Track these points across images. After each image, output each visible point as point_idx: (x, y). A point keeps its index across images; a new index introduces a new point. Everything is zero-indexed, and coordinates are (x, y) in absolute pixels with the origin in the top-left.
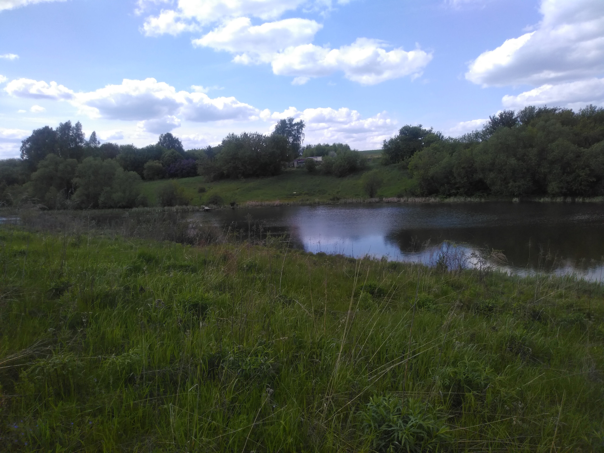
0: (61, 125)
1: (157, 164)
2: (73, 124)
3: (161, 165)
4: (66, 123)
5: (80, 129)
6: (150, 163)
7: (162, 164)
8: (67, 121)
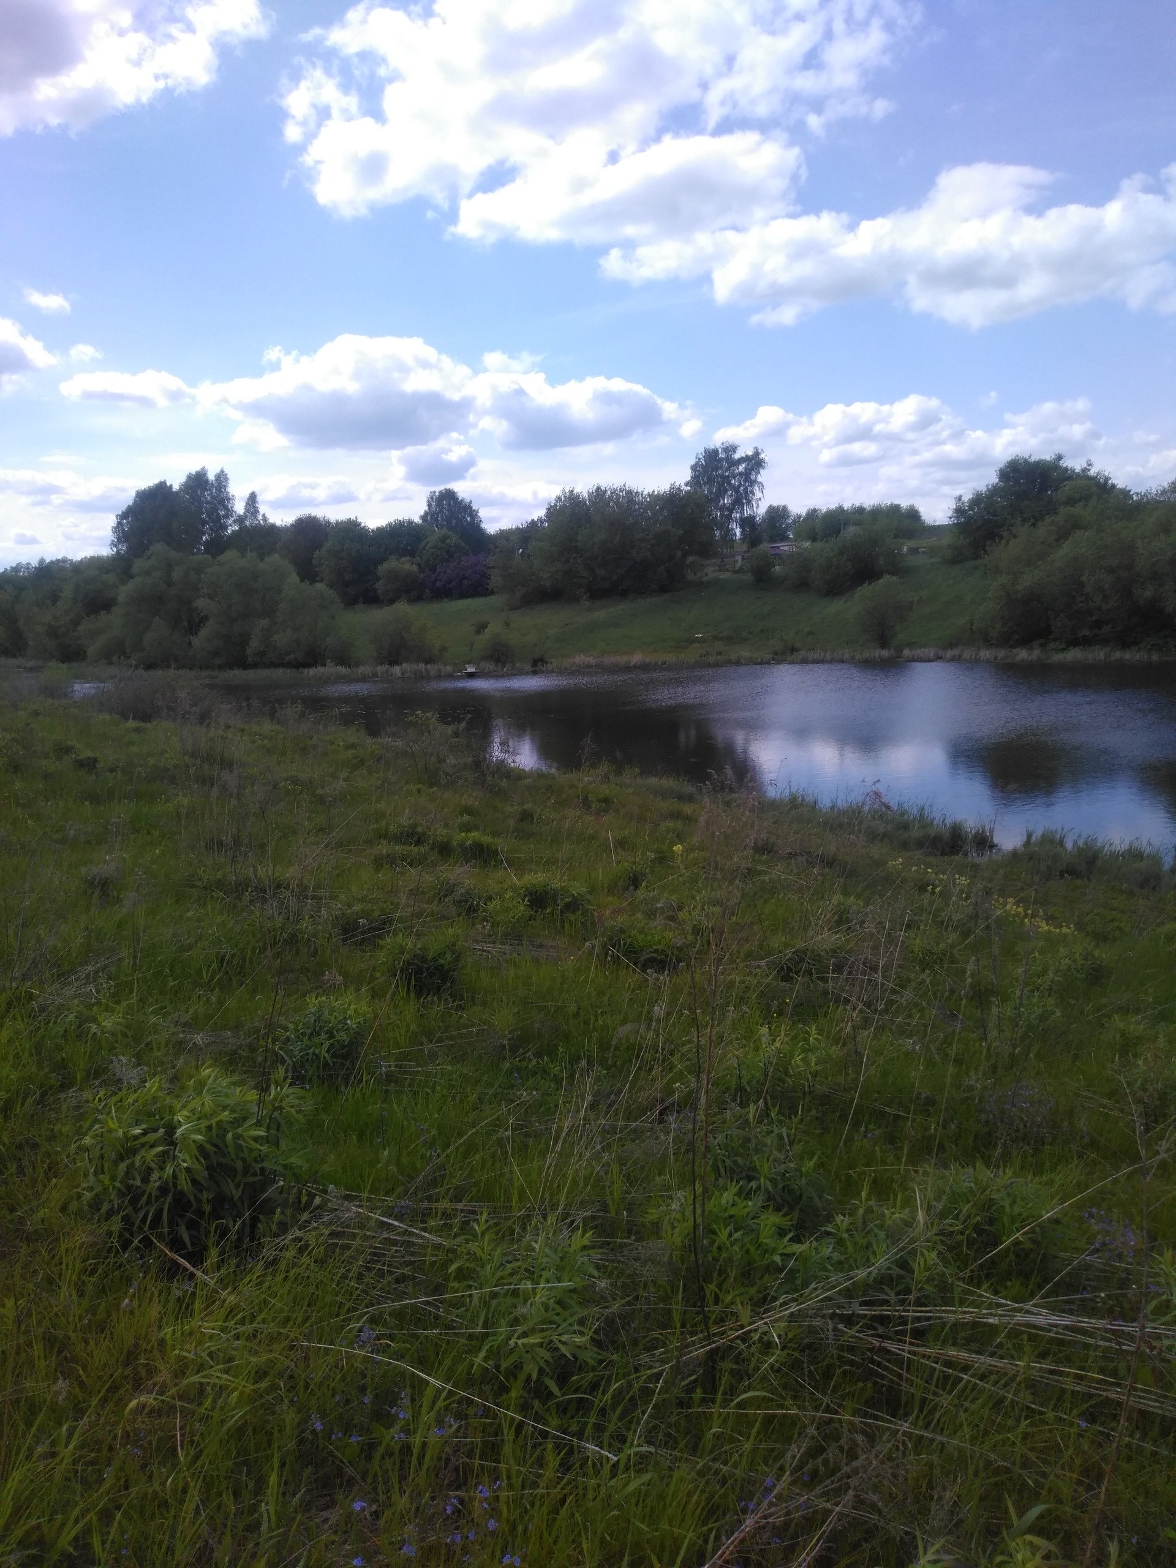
0: (189, 477)
1: (407, 566)
2: (211, 477)
3: (415, 568)
4: (198, 473)
5: (225, 487)
6: (392, 564)
7: (419, 565)
8: (199, 469)
